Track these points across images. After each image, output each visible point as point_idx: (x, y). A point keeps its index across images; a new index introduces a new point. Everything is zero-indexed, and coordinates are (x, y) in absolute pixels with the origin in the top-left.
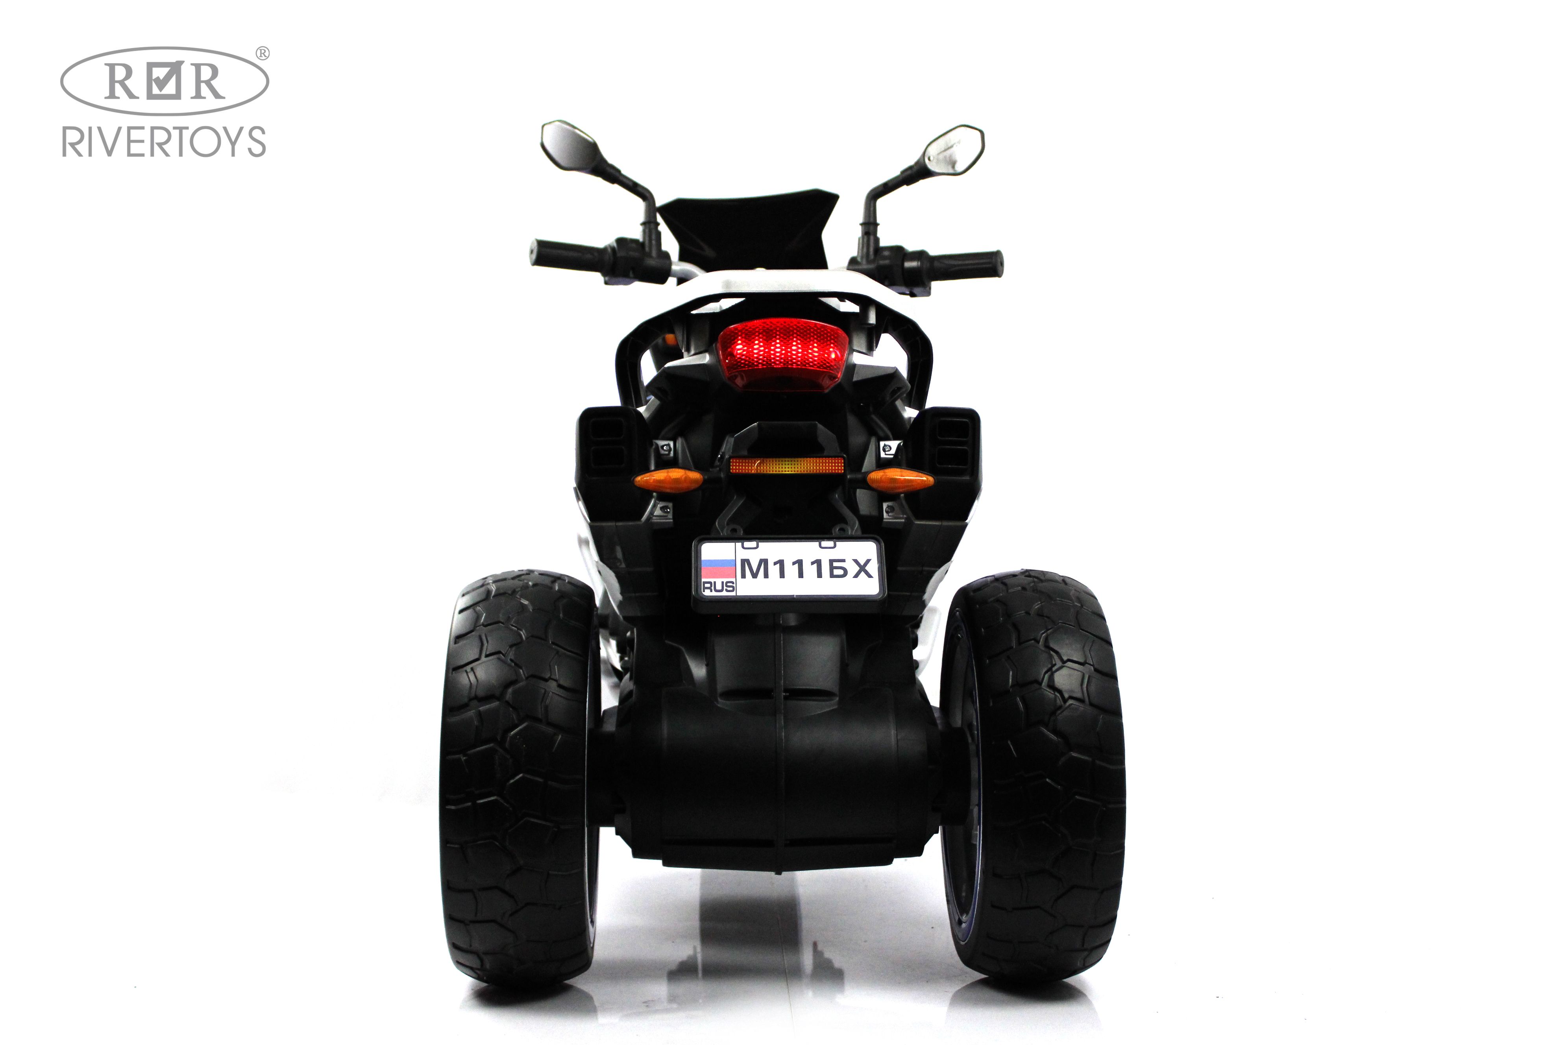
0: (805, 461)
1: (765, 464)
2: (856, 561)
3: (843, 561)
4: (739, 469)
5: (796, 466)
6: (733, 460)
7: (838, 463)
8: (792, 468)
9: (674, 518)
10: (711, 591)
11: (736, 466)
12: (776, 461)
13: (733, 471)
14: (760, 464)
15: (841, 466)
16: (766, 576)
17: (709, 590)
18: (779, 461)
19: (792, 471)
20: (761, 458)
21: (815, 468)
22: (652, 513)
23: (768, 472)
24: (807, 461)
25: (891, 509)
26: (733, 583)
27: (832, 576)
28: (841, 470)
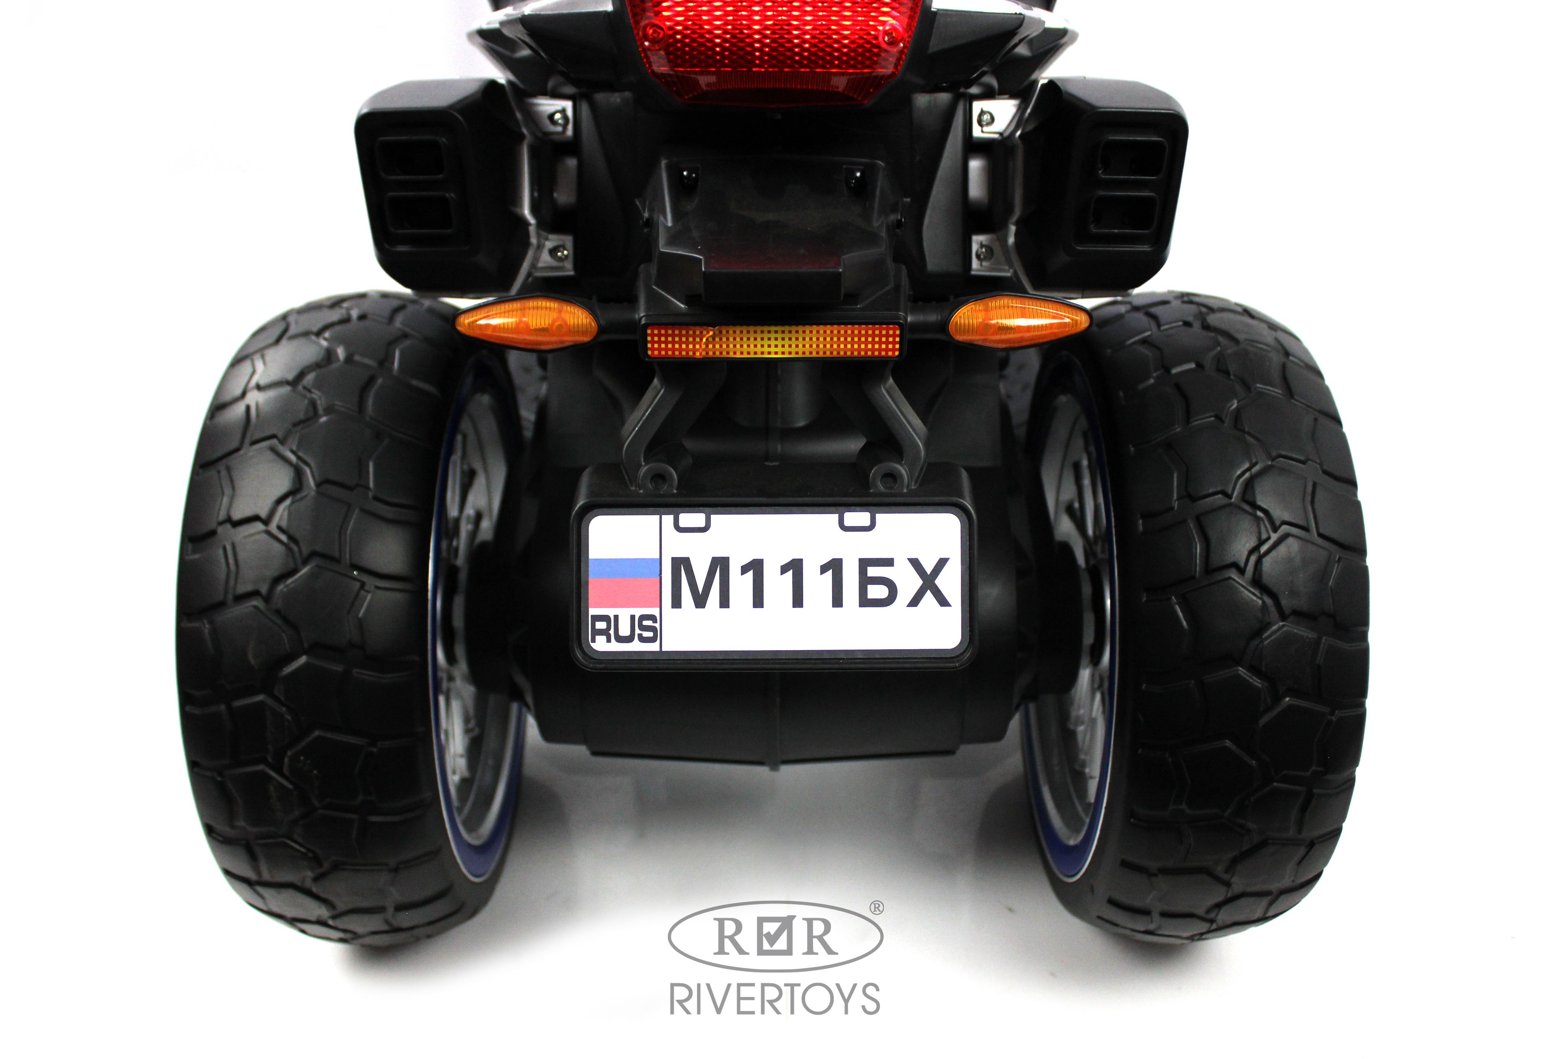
0: (814, 332)
1: (724, 339)
2: (915, 563)
3: (888, 562)
4: (666, 349)
5: (793, 343)
6: (652, 332)
7: (887, 336)
8: (783, 346)
9: (576, 268)
10: (609, 641)
11: (660, 342)
12: (748, 332)
13: (653, 353)
14: (714, 339)
15: (894, 343)
16: (724, 602)
17: (604, 638)
18: (755, 332)
19: (783, 353)
20: (714, 326)
21: (835, 346)
22: (533, 266)
23: (731, 355)
24: (818, 332)
25: (989, 253)
26: (652, 618)
27: (865, 602)
28: (894, 350)
